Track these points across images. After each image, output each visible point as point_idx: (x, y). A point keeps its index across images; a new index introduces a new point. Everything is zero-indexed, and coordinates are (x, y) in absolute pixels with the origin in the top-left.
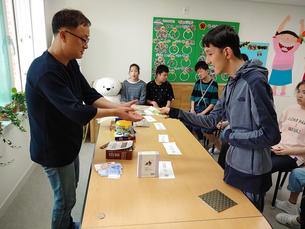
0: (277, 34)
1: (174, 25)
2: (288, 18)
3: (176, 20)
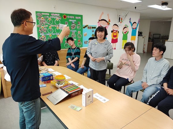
0: (99, 21)
1: (49, 16)
2: (103, 13)
3: (50, 13)
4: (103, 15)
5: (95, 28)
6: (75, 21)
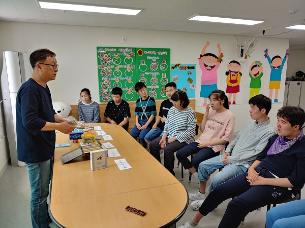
0: (201, 56)
1: (116, 53)
2: (208, 44)
3: (117, 48)
4: (208, 47)
5: (193, 68)
6: (157, 58)
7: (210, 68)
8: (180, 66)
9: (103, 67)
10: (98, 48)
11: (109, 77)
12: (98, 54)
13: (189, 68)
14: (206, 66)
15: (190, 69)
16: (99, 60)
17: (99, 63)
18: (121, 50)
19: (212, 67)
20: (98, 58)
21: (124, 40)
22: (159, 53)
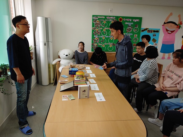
0: (165, 23)
1: (104, 19)
2: (171, 14)
3: (105, 16)
4: (171, 17)
5: (157, 31)
7: (170, 32)
8: (148, 30)
9: (95, 29)
10: (93, 16)
11: (98, 35)
12: (93, 20)
13: (154, 31)
14: (167, 30)
15: (155, 33)
16: (93, 24)
17: (93, 26)
18: (108, 18)
19: (172, 32)
20: (93, 23)
21: (111, 11)
22: (134, 20)
